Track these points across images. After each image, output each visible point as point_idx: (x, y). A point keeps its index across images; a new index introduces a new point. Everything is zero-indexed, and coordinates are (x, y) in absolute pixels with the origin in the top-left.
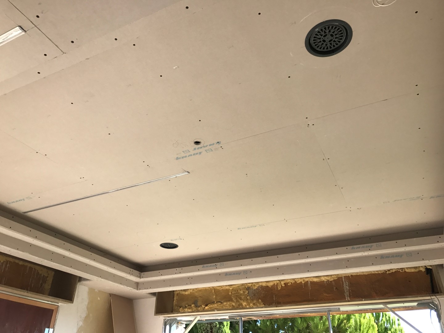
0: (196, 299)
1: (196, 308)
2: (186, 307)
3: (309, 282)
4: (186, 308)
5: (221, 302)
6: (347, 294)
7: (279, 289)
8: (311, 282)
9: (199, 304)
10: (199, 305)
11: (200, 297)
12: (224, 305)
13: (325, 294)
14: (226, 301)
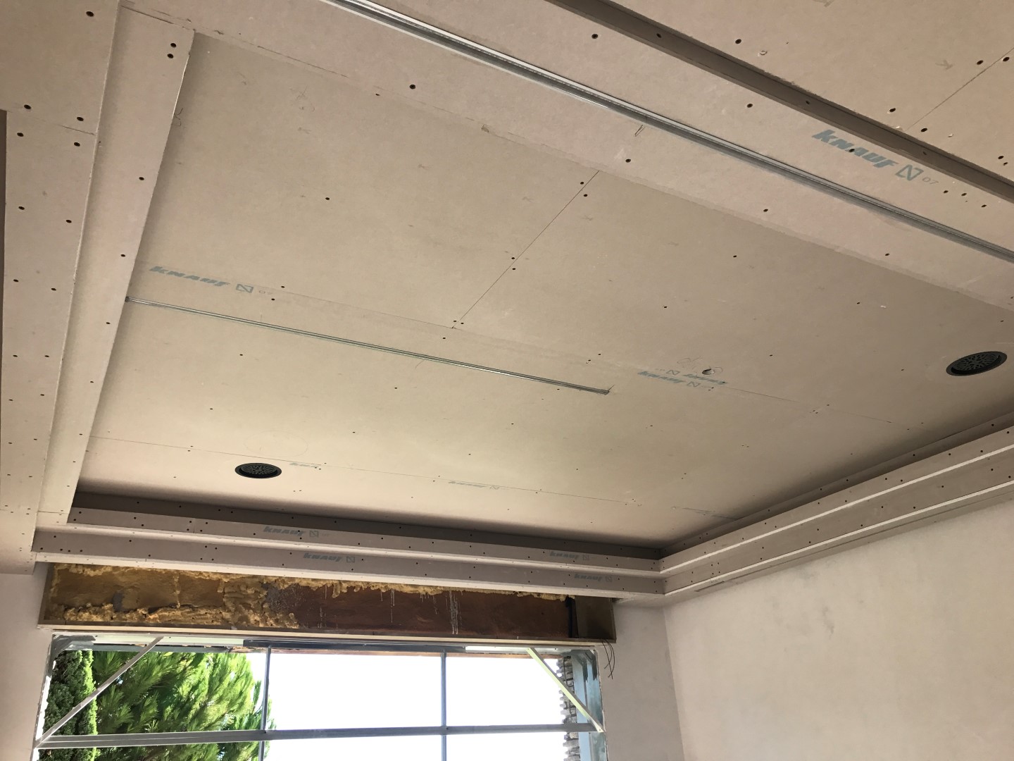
0: (118, 591)
1: (118, 613)
2: (85, 609)
3: (393, 592)
4: (85, 612)
5: (193, 608)
6: (454, 622)
7: (335, 596)
8: (396, 591)
9: (126, 604)
10: (129, 608)
11: (132, 587)
12: (200, 615)
13: (420, 619)
14: (209, 607)
